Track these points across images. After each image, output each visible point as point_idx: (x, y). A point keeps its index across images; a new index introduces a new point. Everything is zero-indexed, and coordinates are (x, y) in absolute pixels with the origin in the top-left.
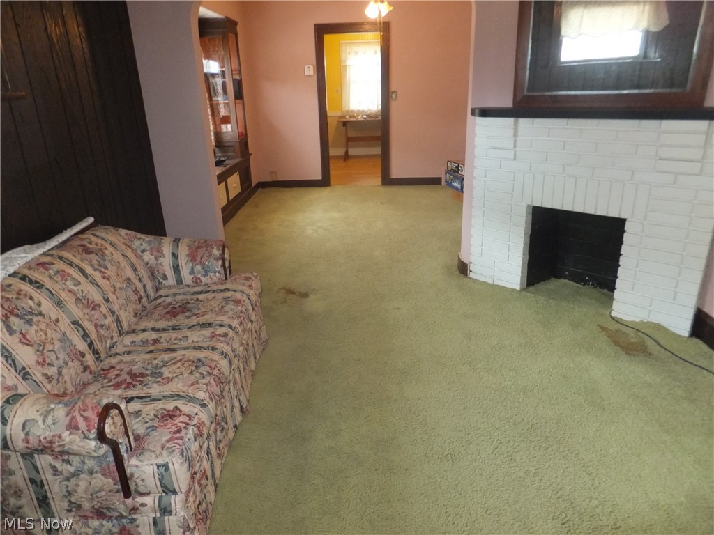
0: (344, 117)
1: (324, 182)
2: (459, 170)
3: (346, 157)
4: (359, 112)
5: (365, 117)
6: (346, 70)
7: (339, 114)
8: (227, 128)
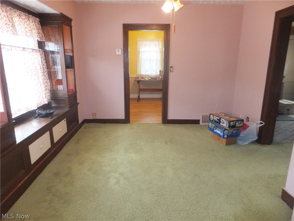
0: (138, 78)
1: (126, 121)
2: (220, 122)
3: (139, 99)
4: (146, 76)
5: (150, 78)
6: (139, 54)
7: (135, 76)
8: (60, 87)
